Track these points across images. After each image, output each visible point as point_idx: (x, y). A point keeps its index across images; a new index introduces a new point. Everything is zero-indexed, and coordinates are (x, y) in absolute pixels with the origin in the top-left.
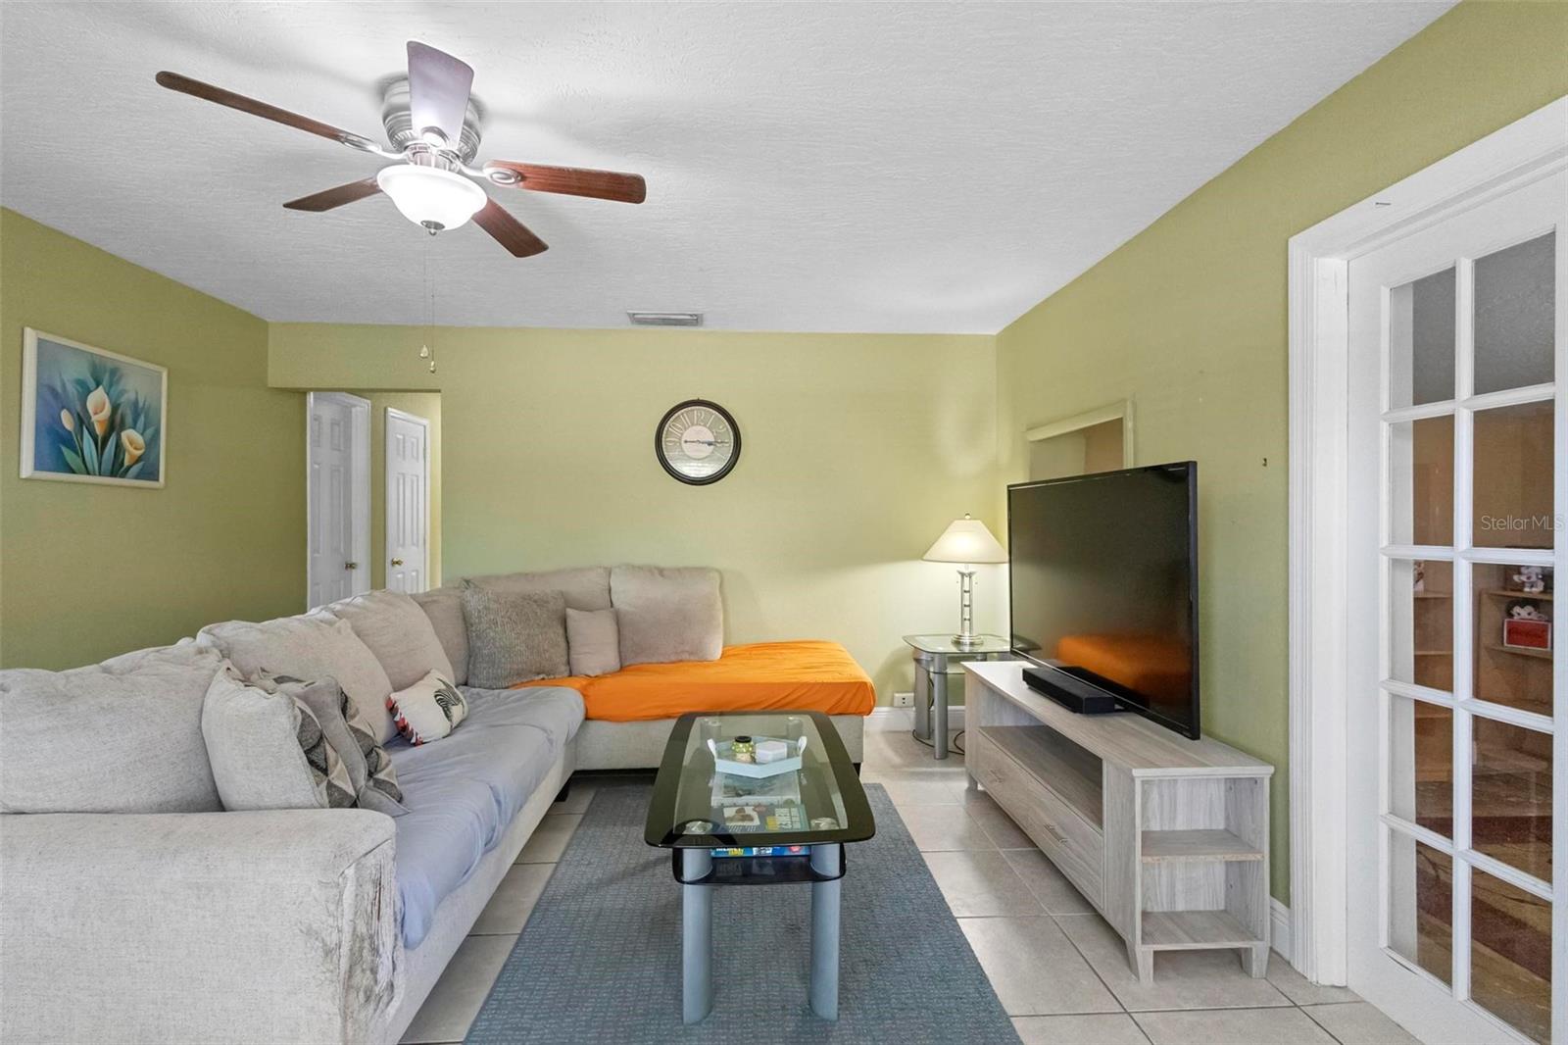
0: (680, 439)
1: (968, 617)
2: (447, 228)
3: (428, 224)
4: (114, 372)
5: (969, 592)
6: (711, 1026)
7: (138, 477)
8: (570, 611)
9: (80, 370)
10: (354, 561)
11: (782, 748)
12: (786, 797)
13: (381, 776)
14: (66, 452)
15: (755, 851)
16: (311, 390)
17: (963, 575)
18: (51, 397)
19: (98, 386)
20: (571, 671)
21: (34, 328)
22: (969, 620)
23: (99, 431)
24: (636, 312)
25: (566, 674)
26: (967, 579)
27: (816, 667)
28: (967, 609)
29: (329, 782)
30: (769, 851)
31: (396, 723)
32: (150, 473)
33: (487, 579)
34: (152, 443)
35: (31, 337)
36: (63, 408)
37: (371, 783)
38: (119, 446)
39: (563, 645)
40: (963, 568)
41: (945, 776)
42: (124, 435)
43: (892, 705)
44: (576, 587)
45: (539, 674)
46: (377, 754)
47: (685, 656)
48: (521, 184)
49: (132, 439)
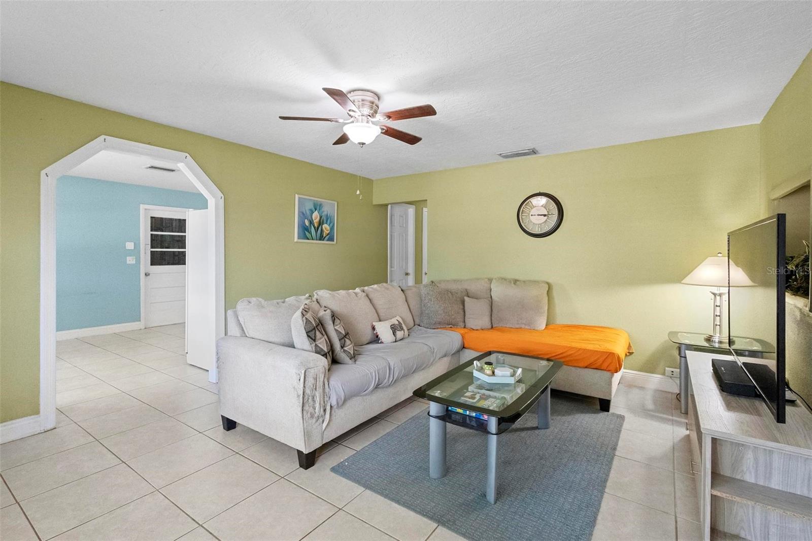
0: (529, 215)
1: (718, 324)
2: (366, 143)
3: (360, 143)
4: (321, 205)
5: (719, 306)
6: (439, 482)
7: (328, 240)
8: (466, 298)
9: (310, 206)
10: (409, 272)
11: (508, 371)
12: (503, 395)
13: (346, 348)
14: (307, 233)
15: (468, 413)
16: (389, 204)
17: (715, 294)
18: (302, 215)
19: (316, 210)
20: (465, 325)
21: (298, 194)
22: (720, 325)
23: (316, 225)
24: (501, 153)
25: (463, 326)
26: (718, 298)
27: (589, 340)
28: (718, 318)
29: (316, 344)
30: (474, 414)
31: (374, 334)
32: (331, 239)
33: (440, 282)
34: (332, 229)
35: (297, 196)
36: (306, 219)
37: (342, 350)
38: (322, 230)
39: (462, 313)
40: (715, 290)
41: (673, 422)
42: (323, 226)
43: (664, 374)
44: (473, 288)
45: (449, 325)
46: (345, 340)
47: (523, 326)
48: (391, 119)
49: (326, 227)
